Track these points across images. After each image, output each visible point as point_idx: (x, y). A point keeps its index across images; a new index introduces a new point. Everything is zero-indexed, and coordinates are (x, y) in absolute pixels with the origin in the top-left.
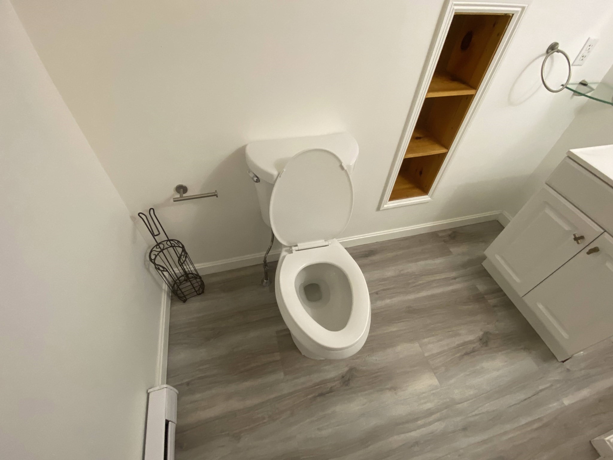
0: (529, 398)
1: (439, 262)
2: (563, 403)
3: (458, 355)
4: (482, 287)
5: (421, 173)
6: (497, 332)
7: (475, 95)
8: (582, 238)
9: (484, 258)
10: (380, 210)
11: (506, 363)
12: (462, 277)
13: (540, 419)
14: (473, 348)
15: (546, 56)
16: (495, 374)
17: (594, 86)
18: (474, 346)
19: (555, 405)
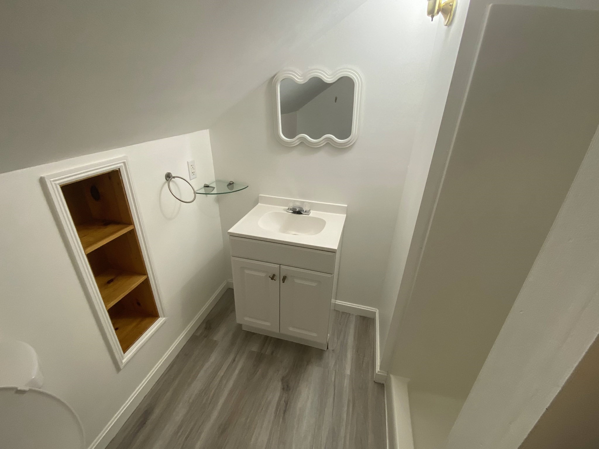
0: (334, 394)
1: (214, 358)
2: (348, 375)
3: (281, 420)
4: (255, 348)
5: (139, 304)
6: (287, 371)
7: (135, 228)
8: (274, 275)
9: (240, 325)
10: (121, 368)
11: (308, 386)
12: (238, 353)
13: (349, 401)
14: (285, 401)
15: (167, 183)
16: (309, 404)
17: (214, 185)
18: (283, 399)
19: (346, 382)
